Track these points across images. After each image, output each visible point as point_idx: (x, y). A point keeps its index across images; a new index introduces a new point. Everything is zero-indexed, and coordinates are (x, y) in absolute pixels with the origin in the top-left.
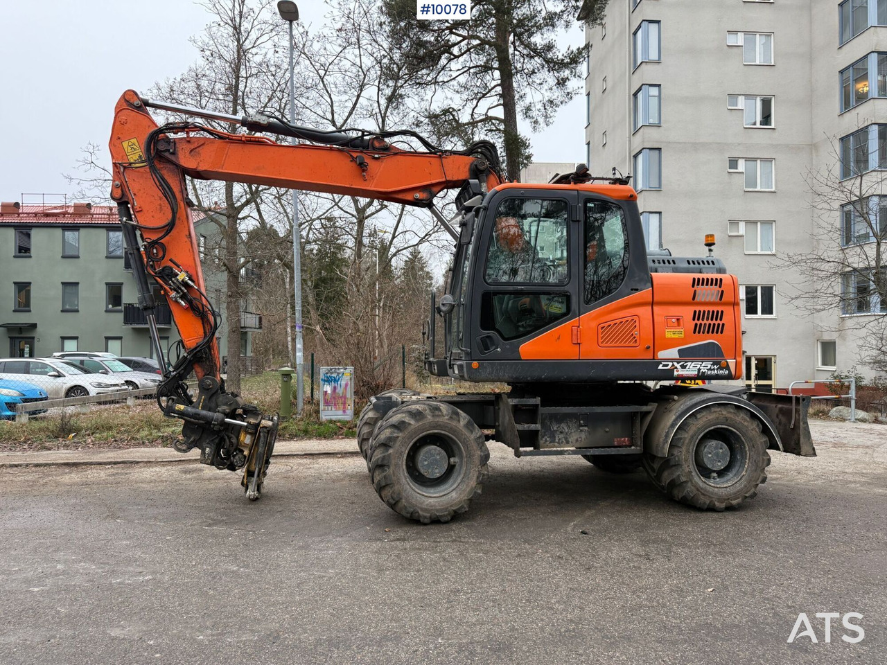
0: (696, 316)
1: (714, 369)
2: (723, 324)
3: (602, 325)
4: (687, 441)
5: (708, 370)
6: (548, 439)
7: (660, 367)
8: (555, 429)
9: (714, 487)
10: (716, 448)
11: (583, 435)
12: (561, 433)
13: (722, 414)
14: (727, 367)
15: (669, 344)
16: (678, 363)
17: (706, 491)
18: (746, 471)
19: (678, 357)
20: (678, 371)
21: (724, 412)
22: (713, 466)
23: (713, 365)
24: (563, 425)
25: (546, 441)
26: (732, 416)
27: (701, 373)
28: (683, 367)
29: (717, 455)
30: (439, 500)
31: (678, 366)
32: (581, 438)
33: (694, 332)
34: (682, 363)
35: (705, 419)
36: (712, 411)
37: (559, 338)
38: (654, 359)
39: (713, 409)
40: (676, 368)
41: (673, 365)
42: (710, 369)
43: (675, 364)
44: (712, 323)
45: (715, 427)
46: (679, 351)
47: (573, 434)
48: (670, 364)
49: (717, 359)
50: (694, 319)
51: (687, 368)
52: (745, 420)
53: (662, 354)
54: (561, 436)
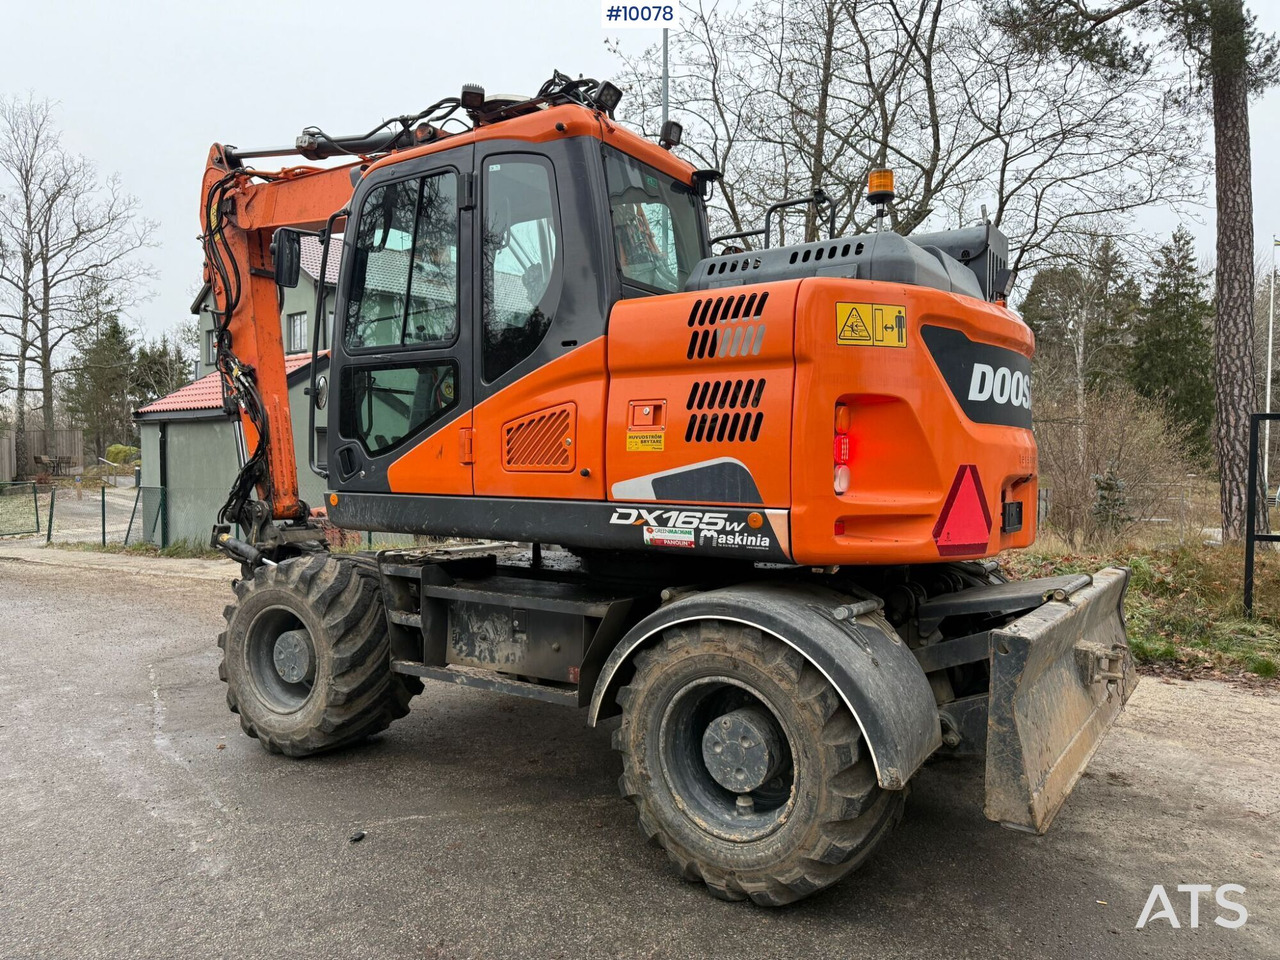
0: (696, 397)
1: (732, 532)
2: (760, 416)
3: (508, 426)
4: (640, 700)
5: (719, 532)
6: (464, 648)
7: (614, 519)
8: (475, 629)
9: (705, 831)
10: (733, 733)
11: (518, 651)
12: (484, 639)
13: (725, 650)
14: (766, 529)
15: (637, 466)
16: (650, 511)
17: (678, 833)
18: (788, 817)
19: (652, 497)
20: (651, 531)
21: (733, 644)
22: (725, 780)
23: (729, 520)
24: (487, 625)
25: (461, 651)
26: (749, 659)
27: (701, 542)
28: (662, 522)
29: (734, 751)
30: (284, 718)
31: (650, 518)
32: (513, 654)
33: (688, 438)
34: (658, 513)
35: (683, 655)
36: (702, 637)
37: (441, 452)
38: (606, 501)
39: (705, 633)
40: (646, 523)
41: (640, 516)
42: (722, 531)
43: (644, 513)
44: (732, 413)
45: (714, 679)
46: (656, 483)
47: (502, 645)
48: (634, 513)
49: (740, 505)
50: (690, 406)
51: (671, 524)
52: (784, 676)
53: (621, 490)
54: (484, 645)
